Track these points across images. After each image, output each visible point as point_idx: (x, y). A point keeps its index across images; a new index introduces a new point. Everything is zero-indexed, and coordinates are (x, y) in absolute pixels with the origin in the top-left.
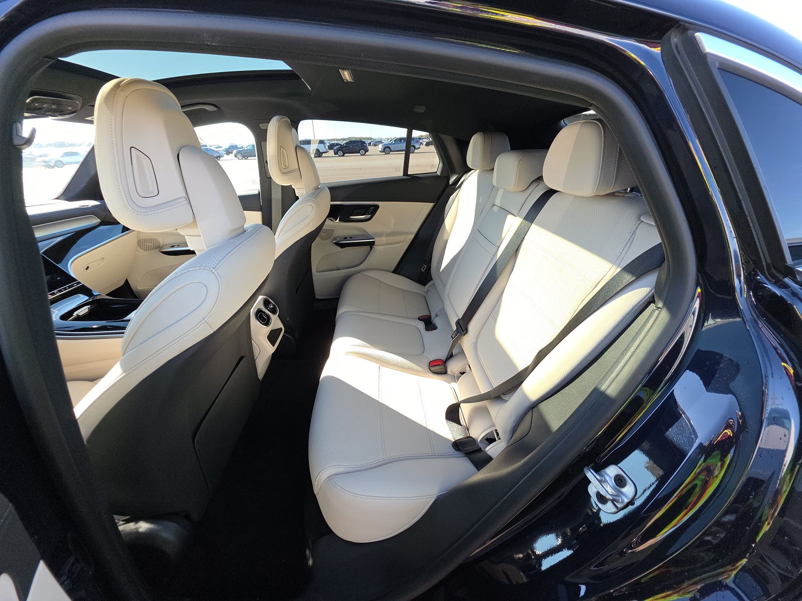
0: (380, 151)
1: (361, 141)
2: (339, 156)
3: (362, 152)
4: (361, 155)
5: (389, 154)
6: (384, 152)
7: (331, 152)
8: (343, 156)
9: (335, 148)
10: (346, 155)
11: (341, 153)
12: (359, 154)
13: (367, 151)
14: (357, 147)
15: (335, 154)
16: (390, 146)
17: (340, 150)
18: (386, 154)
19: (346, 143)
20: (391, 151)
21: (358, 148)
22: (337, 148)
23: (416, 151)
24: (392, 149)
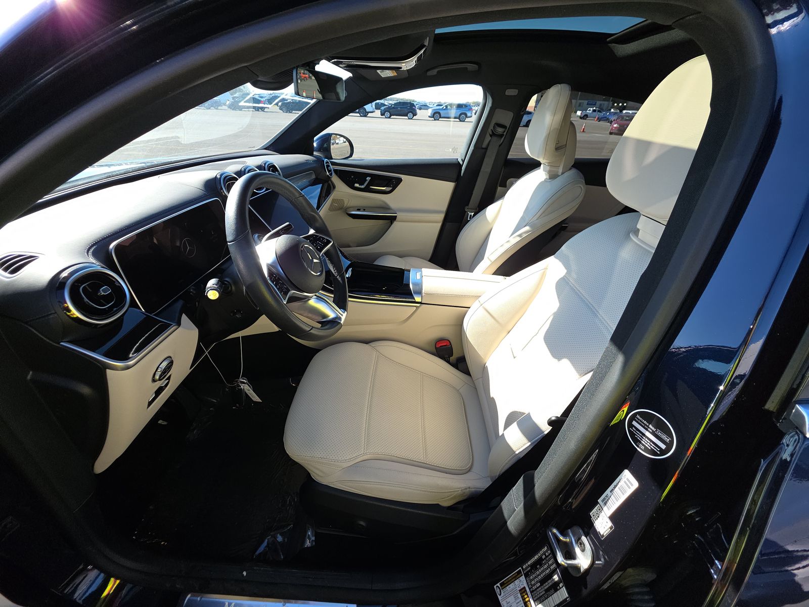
0: (429, 117)
1: (410, 103)
2: (386, 118)
3: (410, 115)
4: (409, 119)
5: (438, 120)
6: (433, 117)
7: (378, 113)
8: (389, 118)
9: (383, 108)
10: (392, 117)
11: (387, 114)
12: (407, 118)
13: (415, 114)
14: (406, 109)
15: (382, 115)
16: (441, 112)
17: (387, 111)
18: (435, 120)
19: (395, 104)
20: (440, 117)
21: (406, 111)
22: (385, 109)
23: (467, 120)
24: (442, 116)
